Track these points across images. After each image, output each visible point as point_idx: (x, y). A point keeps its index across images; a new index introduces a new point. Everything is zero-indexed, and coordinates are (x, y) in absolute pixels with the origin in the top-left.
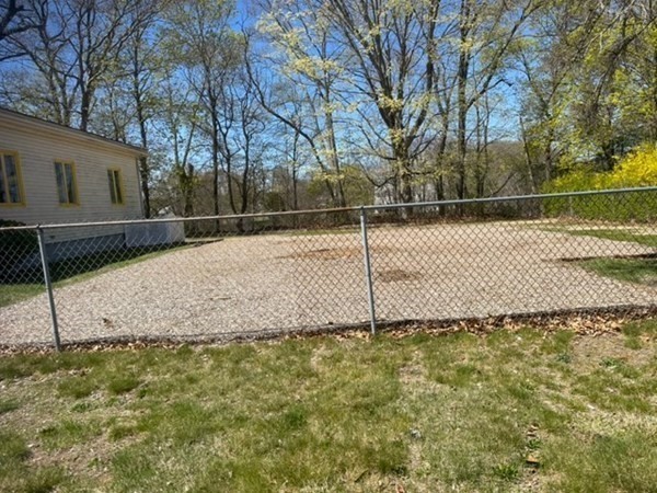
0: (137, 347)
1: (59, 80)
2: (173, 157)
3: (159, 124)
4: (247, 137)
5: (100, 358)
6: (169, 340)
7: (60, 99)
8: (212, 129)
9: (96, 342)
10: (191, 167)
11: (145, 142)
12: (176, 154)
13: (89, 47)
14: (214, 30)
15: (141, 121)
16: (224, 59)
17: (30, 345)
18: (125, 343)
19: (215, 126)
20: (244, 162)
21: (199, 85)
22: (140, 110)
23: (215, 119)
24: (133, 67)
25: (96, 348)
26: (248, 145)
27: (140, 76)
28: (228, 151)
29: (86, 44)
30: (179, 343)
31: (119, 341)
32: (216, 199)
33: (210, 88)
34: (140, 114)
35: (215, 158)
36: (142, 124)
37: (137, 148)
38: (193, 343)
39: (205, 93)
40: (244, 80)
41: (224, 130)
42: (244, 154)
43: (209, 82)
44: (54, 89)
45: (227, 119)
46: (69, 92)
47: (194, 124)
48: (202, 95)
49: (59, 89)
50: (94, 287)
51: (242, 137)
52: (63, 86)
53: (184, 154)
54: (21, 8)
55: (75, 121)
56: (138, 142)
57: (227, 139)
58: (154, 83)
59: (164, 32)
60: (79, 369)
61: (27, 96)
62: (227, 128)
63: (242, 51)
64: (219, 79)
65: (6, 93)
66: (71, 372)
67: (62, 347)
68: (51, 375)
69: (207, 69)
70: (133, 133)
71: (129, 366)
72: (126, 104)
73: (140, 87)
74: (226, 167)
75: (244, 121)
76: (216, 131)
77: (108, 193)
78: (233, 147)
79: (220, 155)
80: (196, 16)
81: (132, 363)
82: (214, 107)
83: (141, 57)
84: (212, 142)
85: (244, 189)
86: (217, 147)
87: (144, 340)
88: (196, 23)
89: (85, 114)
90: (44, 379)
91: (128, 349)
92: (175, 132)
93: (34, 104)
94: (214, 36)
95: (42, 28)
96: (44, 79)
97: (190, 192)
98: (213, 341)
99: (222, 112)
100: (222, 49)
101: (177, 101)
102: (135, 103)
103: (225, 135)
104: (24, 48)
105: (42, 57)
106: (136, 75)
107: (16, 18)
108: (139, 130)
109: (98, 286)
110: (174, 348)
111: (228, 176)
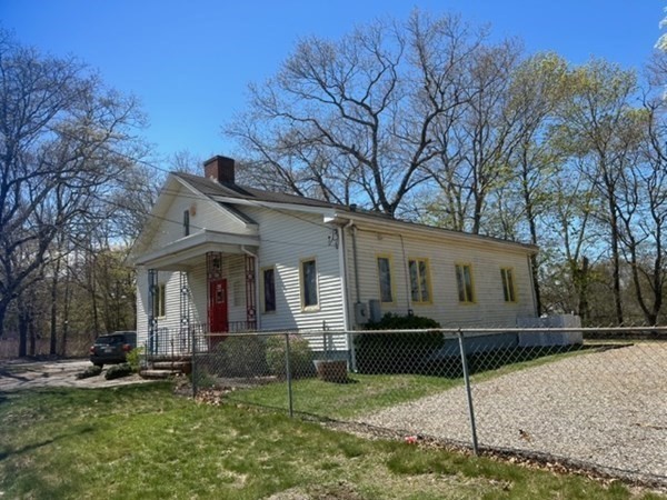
0: (558, 470)
1: (455, 192)
2: (564, 250)
3: (550, 218)
4: (657, 220)
5: (519, 472)
6: (594, 469)
7: (457, 209)
8: (611, 216)
9: (512, 454)
10: (586, 261)
11: (534, 238)
12: (567, 246)
13: (482, 159)
14: (609, 112)
15: (530, 218)
16: (623, 139)
17: (450, 442)
18: (543, 462)
19: (614, 212)
20: (655, 249)
21: (592, 172)
22: (529, 208)
23: (613, 205)
24: (522, 169)
25: (512, 460)
26: (659, 229)
27: (529, 176)
28: (632, 239)
29: (479, 157)
30: (608, 477)
31: (536, 458)
32: (618, 295)
33: (606, 174)
34: (529, 212)
35: (615, 247)
36: (531, 222)
37: (527, 246)
38: (628, 481)
39: (601, 179)
40: (650, 157)
41: (626, 216)
42: (655, 241)
43: (604, 167)
44: (451, 201)
45: (628, 203)
46: (463, 201)
47: (587, 213)
48: (595, 183)
49: (455, 201)
50: (498, 389)
51: (651, 221)
52: (458, 198)
53: (576, 246)
54: (430, 141)
55: (468, 226)
56: (527, 238)
57: (630, 226)
58: (544, 180)
59: (552, 128)
60: (499, 480)
61: (431, 209)
62: (630, 213)
63: (646, 126)
64: (617, 161)
65: (416, 210)
66: (492, 482)
67: (480, 451)
68: (473, 480)
69: (603, 155)
70: (522, 231)
71: (552, 492)
72: (515, 204)
73: (529, 186)
74: (629, 256)
75: (652, 203)
76: (615, 218)
77: (502, 292)
78: (638, 233)
79: (620, 245)
80: (588, 105)
81: (556, 489)
82: (611, 193)
83: (530, 157)
84: (610, 230)
85: (657, 282)
86: (616, 235)
87: (564, 462)
88: (588, 111)
89: (477, 218)
90: (468, 482)
91: (546, 469)
92: (566, 224)
93: (436, 216)
94: (610, 118)
95: (444, 152)
96: (444, 194)
97: (584, 287)
98: (655, 485)
99: (622, 196)
100: (620, 130)
101: (568, 193)
102: (524, 201)
103: (627, 222)
104: (430, 171)
105: (444, 175)
106: (525, 175)
107: (425, 150)
108: (529, 226)
109: (502, 389)
110: (602, 482)
111: (634, 267)
